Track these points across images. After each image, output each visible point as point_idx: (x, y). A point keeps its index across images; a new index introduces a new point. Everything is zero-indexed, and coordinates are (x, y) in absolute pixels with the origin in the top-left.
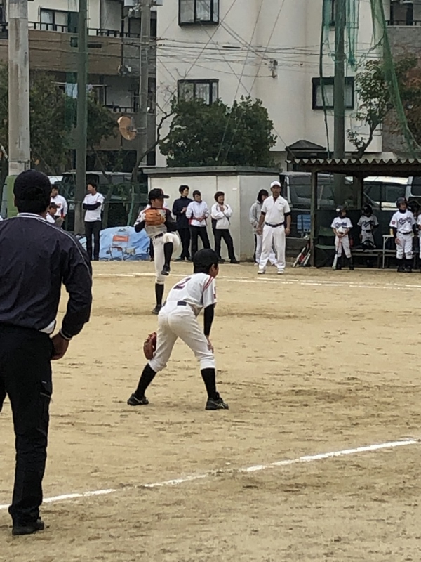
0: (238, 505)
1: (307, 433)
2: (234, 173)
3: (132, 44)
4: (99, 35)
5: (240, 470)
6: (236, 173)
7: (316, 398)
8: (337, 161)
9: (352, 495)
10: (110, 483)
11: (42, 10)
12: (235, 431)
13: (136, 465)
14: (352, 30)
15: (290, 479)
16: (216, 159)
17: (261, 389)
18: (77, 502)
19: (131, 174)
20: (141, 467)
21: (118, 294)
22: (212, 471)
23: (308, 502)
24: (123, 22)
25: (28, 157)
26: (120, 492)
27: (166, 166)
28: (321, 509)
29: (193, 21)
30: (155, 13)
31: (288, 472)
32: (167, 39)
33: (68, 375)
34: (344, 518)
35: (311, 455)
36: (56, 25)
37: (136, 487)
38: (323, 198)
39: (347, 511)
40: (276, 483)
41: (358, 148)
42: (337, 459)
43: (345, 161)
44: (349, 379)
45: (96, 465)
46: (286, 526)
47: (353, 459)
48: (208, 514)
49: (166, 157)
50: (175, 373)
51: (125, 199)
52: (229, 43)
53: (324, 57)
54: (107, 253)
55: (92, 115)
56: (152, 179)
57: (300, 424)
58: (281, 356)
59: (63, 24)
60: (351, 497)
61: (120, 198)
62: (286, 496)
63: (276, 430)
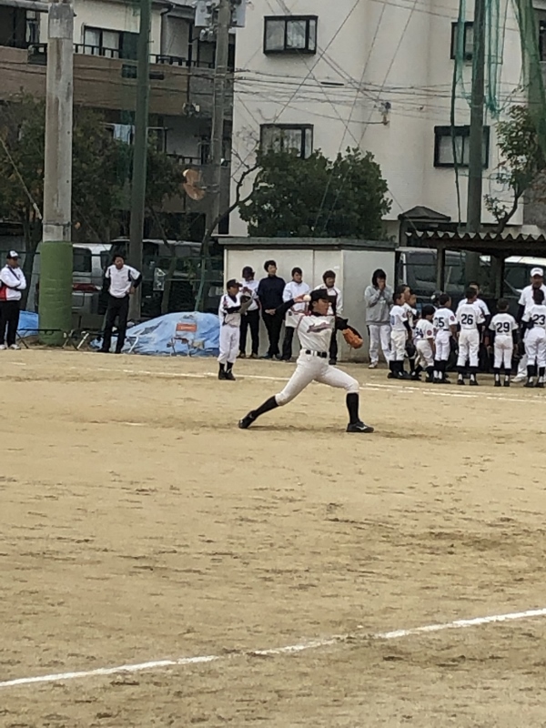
0: (380, 682)
1: (457, 589)
2: (336, 247)
3: (203, 76)
4: (159, 62)
5: (377, 636)
6: (340, 247)
7: (463, 544)
8: (472, 235)
9: (528, 673)
10: (209, 647)
11: (86, 28)
12: (363, 583)
13: (240, 625)
14: (493, 66)
15: (443, 649)
16: (313, 228)
17: (390, 530)
18: (170, 671)
19: (200, 244)
20: (247, 627)
21: (189, 399)
22: (341, 637)
23: (472, 680)
24: (190, 47)
25: (68, 218)
26: (223, 660)
27: (247, 235)
28: (490, 690)
29: (283, 49)
30: (233, 36)
31: (439, 640)
32: (249, 71)
33: (138, 505)
34: (521, 703)
35: (466, 619)
36: (105, 49)
37: (244, 653)
38: (451, 282)
39: (524, 694)
40: (426, 655)
41: (498, 220)
42: (500, 625)
43: (483, 236)
44: (502, 520)
45: (188, 624)
46: (447, 712)
47: (521, 626)
48: (344, 693)
49: (248, 223)
50: (274, 505)
51: (192, 276)
52: (328, 78)
53: (456, 100)
54: (168, 346)
55: (153, 166)
56: (230, 252)
57: (446, 577)
58: (411, 488)
59: (113, 47)
60: (526, 676)
61: (186, 275)
62: (441, 672)
63: (418, 585)
